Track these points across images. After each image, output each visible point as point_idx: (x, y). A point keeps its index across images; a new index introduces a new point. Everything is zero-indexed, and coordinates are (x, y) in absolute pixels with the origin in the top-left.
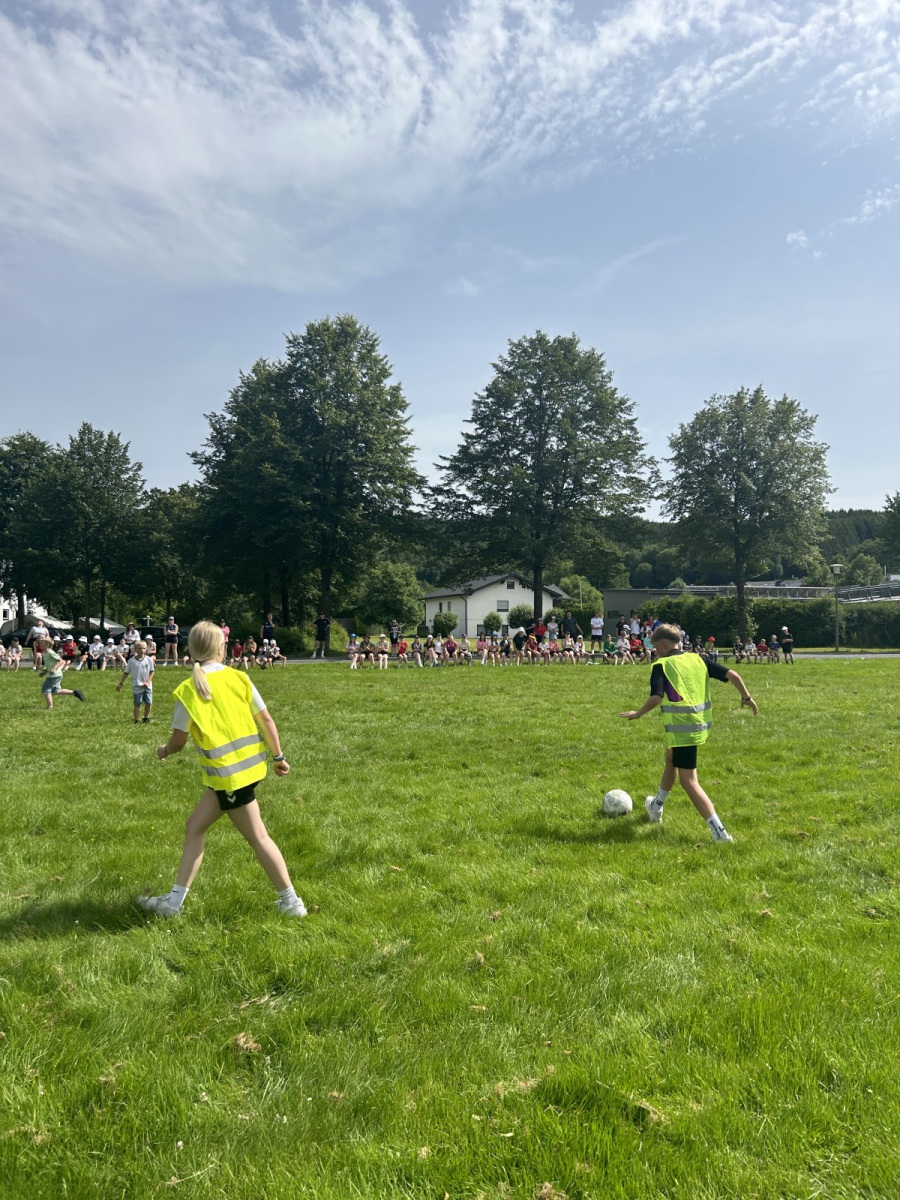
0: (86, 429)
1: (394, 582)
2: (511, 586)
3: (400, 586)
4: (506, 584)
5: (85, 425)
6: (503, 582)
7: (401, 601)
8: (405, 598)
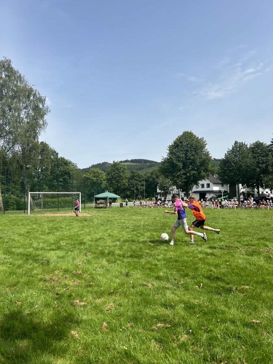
0: (236, 143)
5: (235, 141)
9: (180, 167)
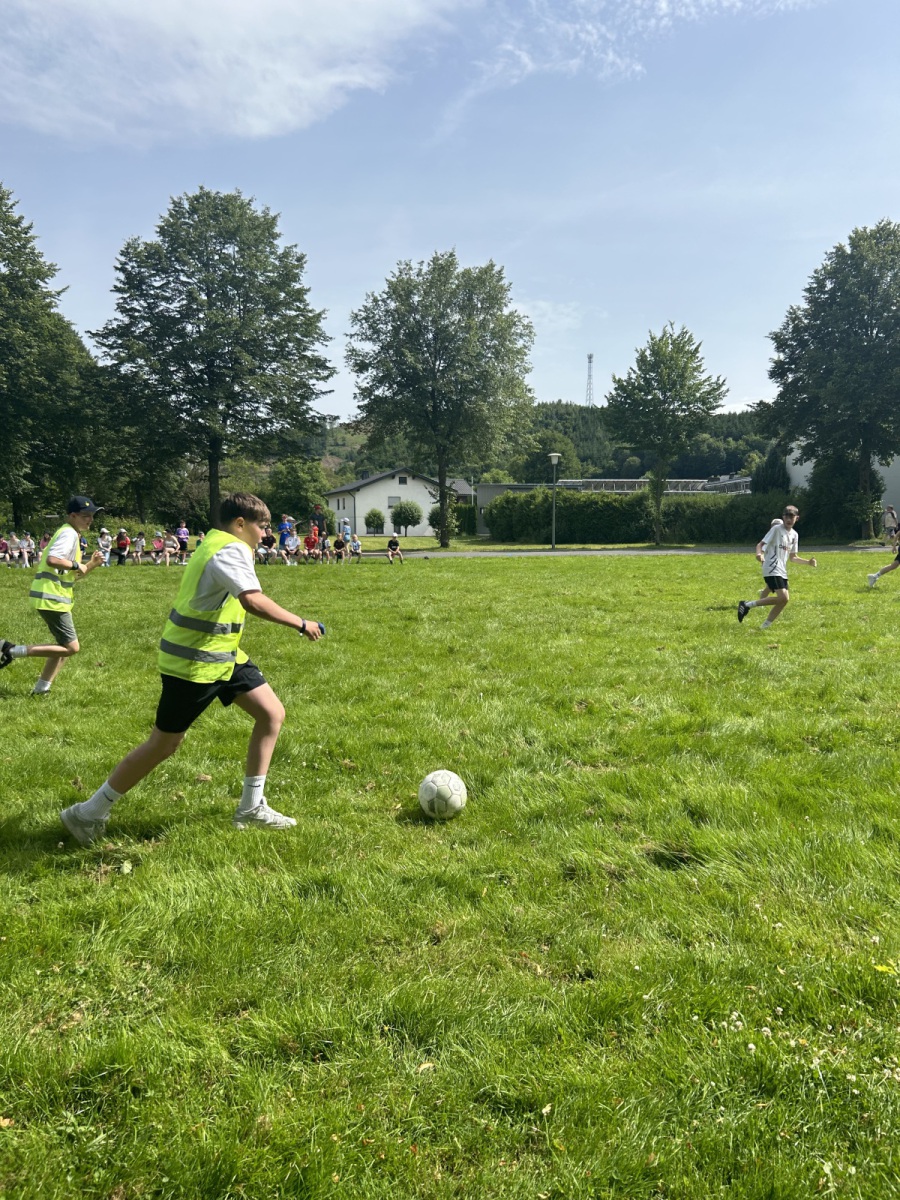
1: (298, 477)
2: (403, 481)
3: (304, 482)
4: (397, 479)
6: (393, 477)
7: (306, 498)
8: (309, 494)
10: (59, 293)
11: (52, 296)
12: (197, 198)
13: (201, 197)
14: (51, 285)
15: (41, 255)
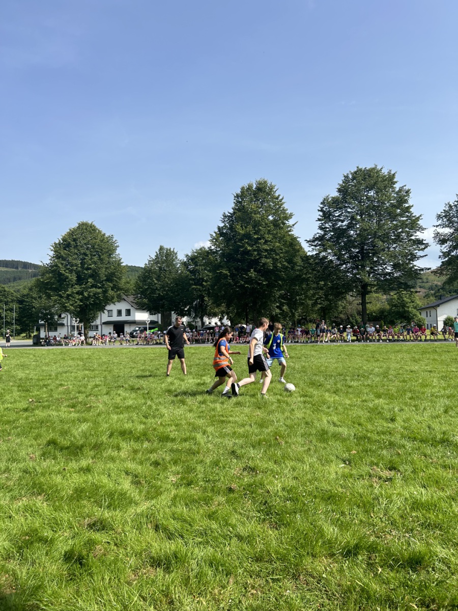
9: (72, 281)
10: (293, 225)
11: (291, 227)
12: (355, 173)
13: (357, 171)
14: (290, 222)
15: (287, 210)
